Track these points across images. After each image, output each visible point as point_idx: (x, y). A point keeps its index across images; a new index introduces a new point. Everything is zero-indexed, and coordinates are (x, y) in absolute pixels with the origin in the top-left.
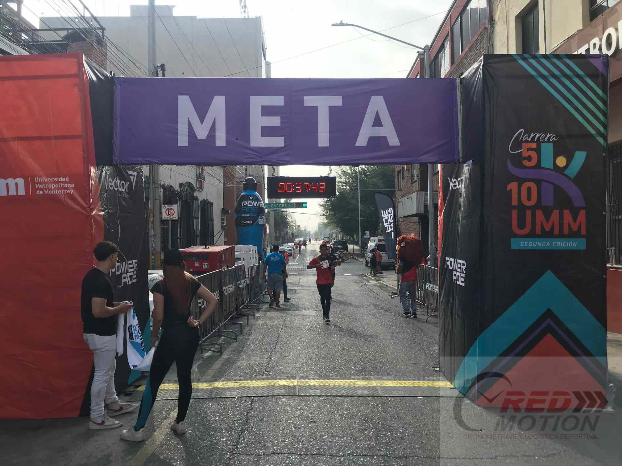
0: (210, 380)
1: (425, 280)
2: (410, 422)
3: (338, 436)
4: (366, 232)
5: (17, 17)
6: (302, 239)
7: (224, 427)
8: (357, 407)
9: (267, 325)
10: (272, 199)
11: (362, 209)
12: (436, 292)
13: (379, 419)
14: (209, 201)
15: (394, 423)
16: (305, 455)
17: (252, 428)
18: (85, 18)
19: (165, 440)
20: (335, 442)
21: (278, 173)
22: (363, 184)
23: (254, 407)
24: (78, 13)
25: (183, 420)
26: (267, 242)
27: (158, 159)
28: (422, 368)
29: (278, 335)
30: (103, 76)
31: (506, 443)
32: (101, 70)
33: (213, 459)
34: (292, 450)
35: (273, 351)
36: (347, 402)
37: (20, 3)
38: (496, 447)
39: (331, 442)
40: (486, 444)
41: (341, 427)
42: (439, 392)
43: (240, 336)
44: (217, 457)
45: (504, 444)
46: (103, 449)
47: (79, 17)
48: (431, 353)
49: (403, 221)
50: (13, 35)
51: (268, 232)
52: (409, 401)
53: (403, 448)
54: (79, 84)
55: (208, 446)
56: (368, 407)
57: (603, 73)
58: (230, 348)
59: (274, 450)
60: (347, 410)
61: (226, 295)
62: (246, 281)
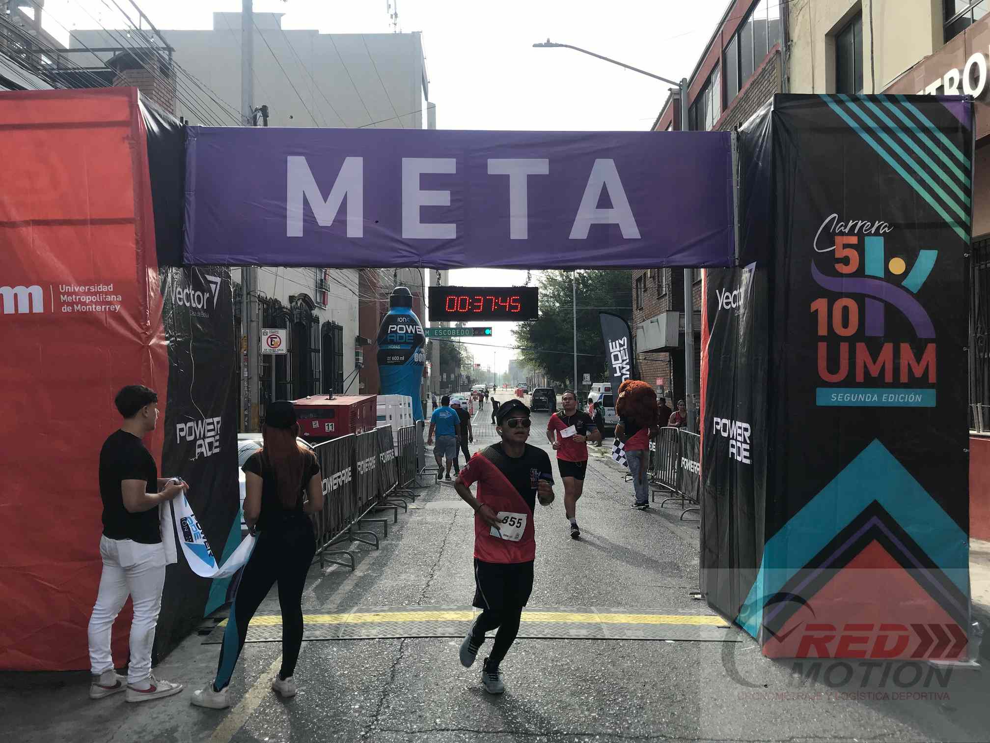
0: (336, 610)
1: (679, 454)
2: (654, 681)
3: (539, 702)
4: (585, 375)
5: (35, 30)
6: (484, 385)
7: (357, 687)
8: (568, 656)
9: (426, 523)
10: (437, 322)
11: (579, 338)
12: (696, 473)
13: (604, 676)
14: (336, 324)
15: (627, 683)
16: (485, 732)
17: (402, 688)
18: (142, 32)
19: (263, 706)
20: (534, 712)
21: (446, 280)
22: (582, 299)
23: (405, 655)
24: (130, 24)
25: (291, 675)
26: (428, 390)
27: (256, 258)
28: (673, 593)
29: (444, 539)
30: (170, 124)
31: (807, 716)
32: (166, 115)
33: (339, 738)
34: (465, 724)
35: (435, 565)
36: (553, 649)
37: (38, 7)
38: (791, 723)
39: (527, 712)
40: (776, 718)
41: (544, 688)
42: (701, 633)
43: (384, 541)
44: (344, 735)
45: (804, 717)
46: (163, 720)
47: (133, 31)
48: (688, 570)
49: (644, 358)
50: (28, 57)
51: (429, 374)
52: (653, 647)
53: (642, 722)
54: (130, 136)
55: (331, 717)
56: (586, 655)
57: (965, 125)
58: (368, 560)
59: (436, 724)
60: (553, 660)
61: (361, 475)
62: (394, 452)
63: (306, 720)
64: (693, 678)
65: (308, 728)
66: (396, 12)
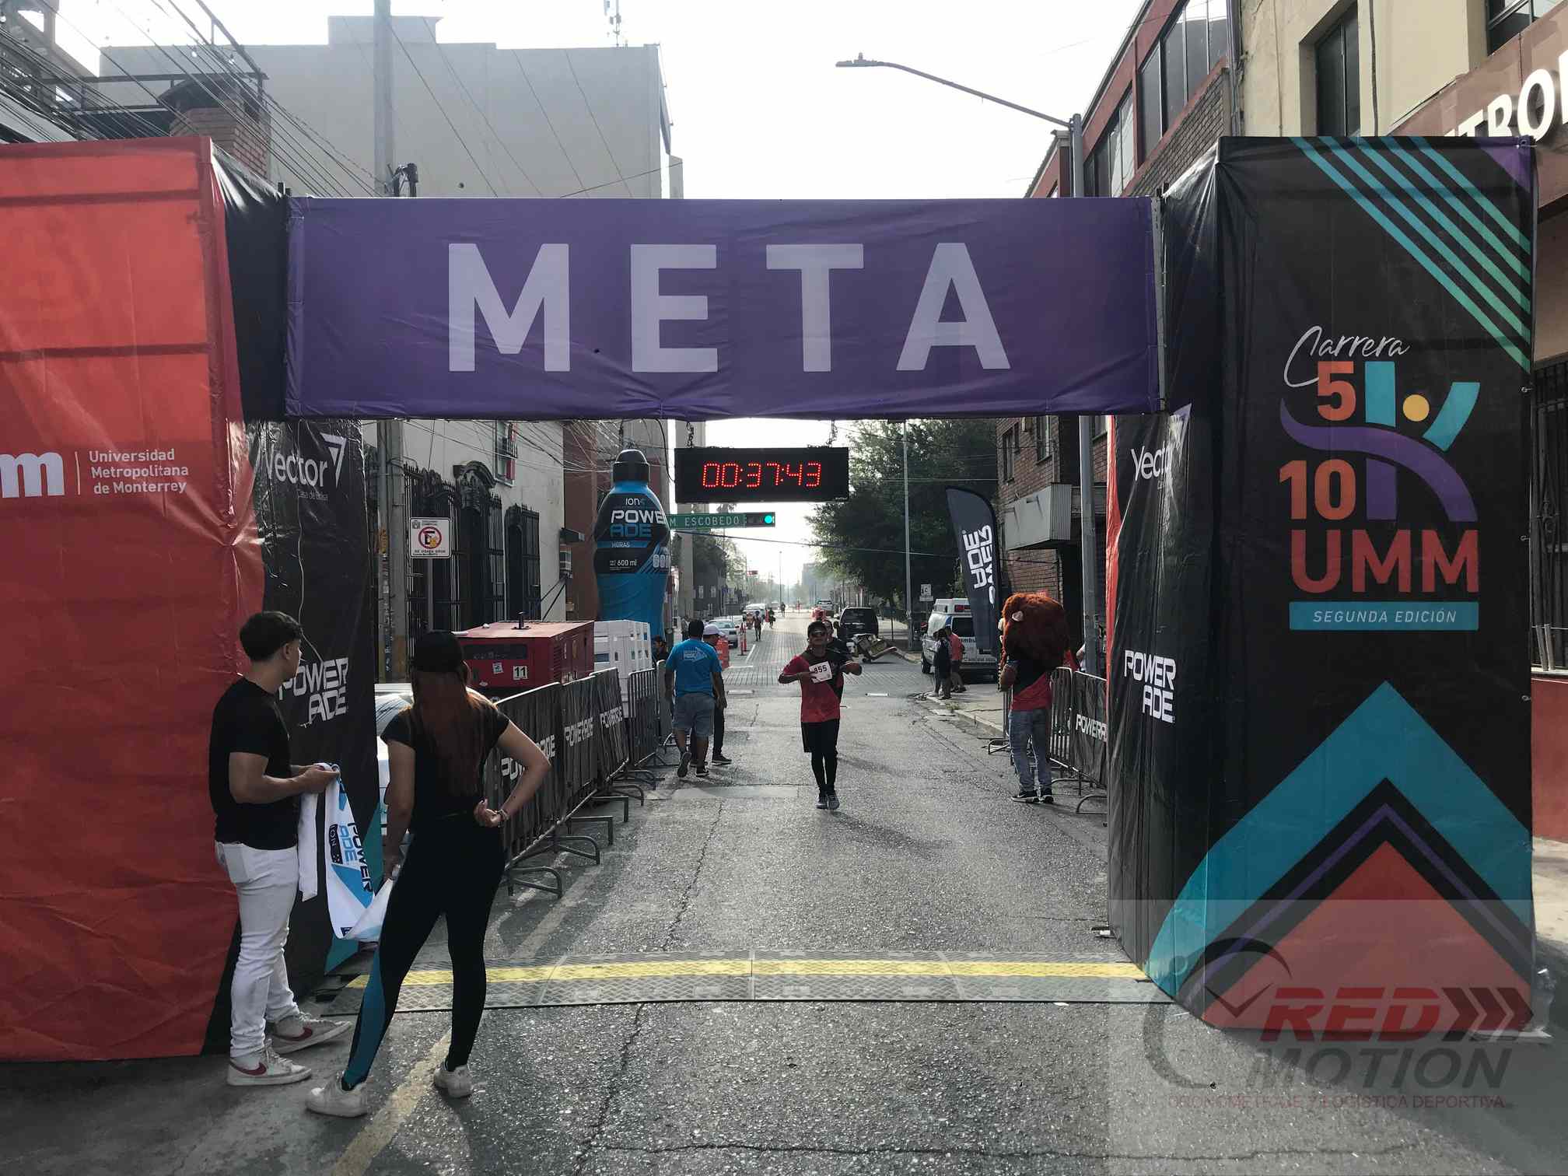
0: (533, 960)
1: (1074, 706)
2: (1037, 1066)
3: (856, 1102)
4: (924, 587)
5: (45, 47)
7: (568, 1081)
8: (901, 1029)
9: (674, 823)
10: (688, 505)
11: (913, 528)
12: (1100, 738)
13: (957, 1060)
14: (529, 509)
15: (994, 1070)
16: (771, 1149)
17: (639, 1082)
18: (216, 49)
19: (419, 1112)
20: (848, 1118)
21: (702, 438)
22: (917, 466)
23: (644, 1030)
24: (197, 37)
25: (464, 1062)
26: (675, 611)
27: (399, 405)
28: (1067, 928)
29: (702, 846)
30: (261, 193)
31: (1278, 1119)
32: (255, 179)
33: (540, 1161)
34: (739, 1137)
35: (689, 888)
36: (876, 1017)
37: (50, 11)
38: (1254, 1130)
39: (837, 1117)
40: (1230, 1122)
41: (864, 1079)
42: (1110, 990)
43: (608, 851)
44: (549, 1156)
45: (1274, 1120)
46: (262, 1136)
47: (200, 46)
48: (1089, 892)
49: (1016, 558)
50: (35, 91)
51: (676, 588)
52: (1034, 1013)
53: (1018, 1132)
54: (199, 214)
55: (528, 1127)
56: (930, 1027)
57: (1522, 185)
58: (583, 881)
59: (694, 1137)
60: (877, 1036)
61: (571, 747)
62: (622, 711)
63: (489, 1134)
64: (1099, 1062)
65: (490, 1146)
66: (618, 14)
